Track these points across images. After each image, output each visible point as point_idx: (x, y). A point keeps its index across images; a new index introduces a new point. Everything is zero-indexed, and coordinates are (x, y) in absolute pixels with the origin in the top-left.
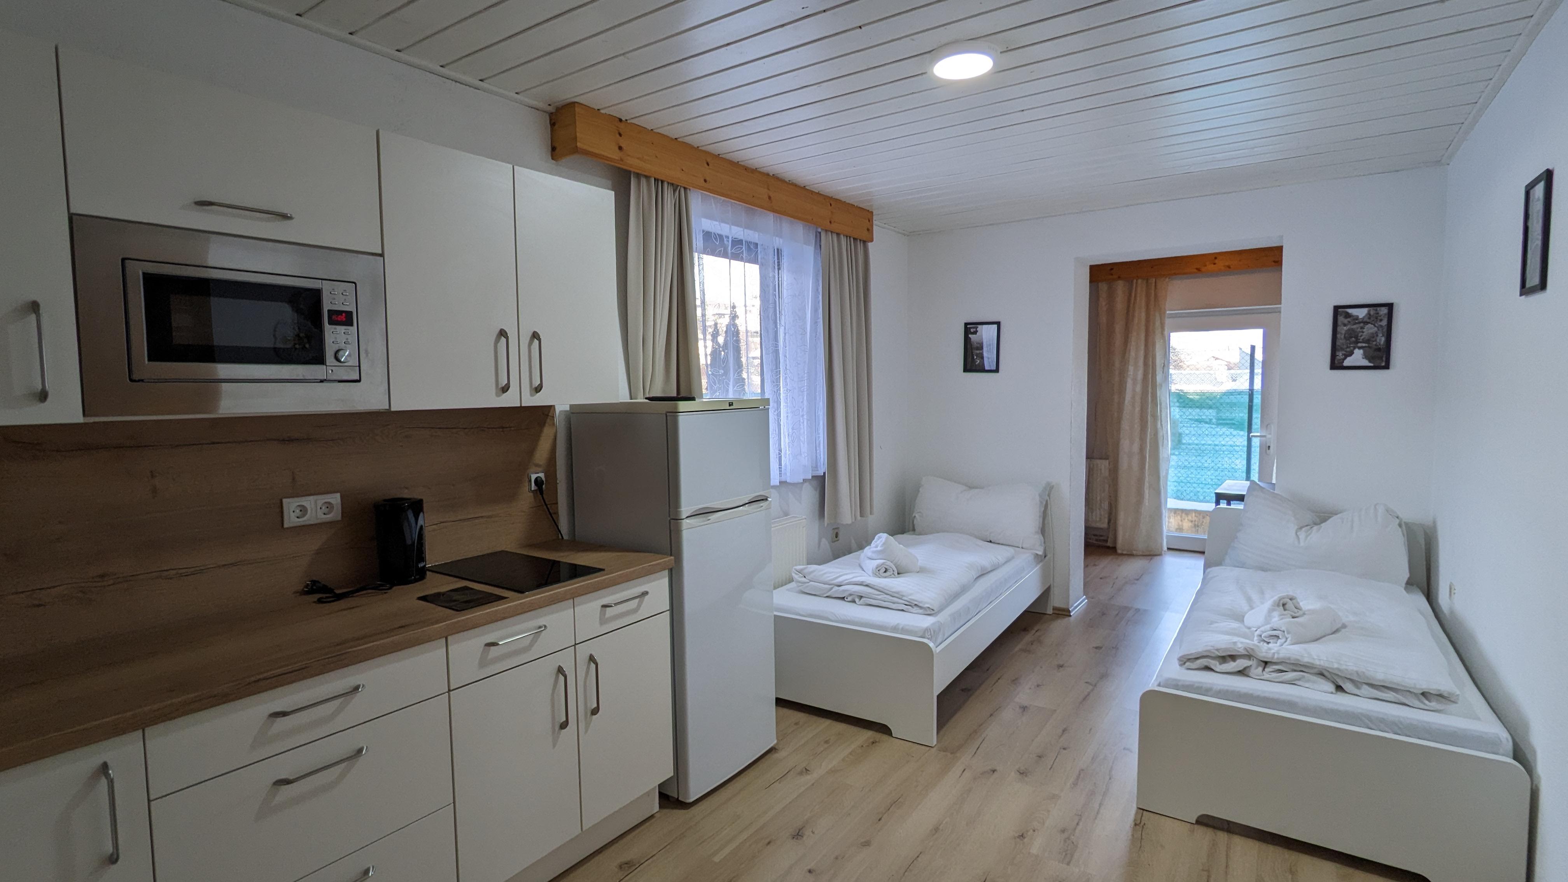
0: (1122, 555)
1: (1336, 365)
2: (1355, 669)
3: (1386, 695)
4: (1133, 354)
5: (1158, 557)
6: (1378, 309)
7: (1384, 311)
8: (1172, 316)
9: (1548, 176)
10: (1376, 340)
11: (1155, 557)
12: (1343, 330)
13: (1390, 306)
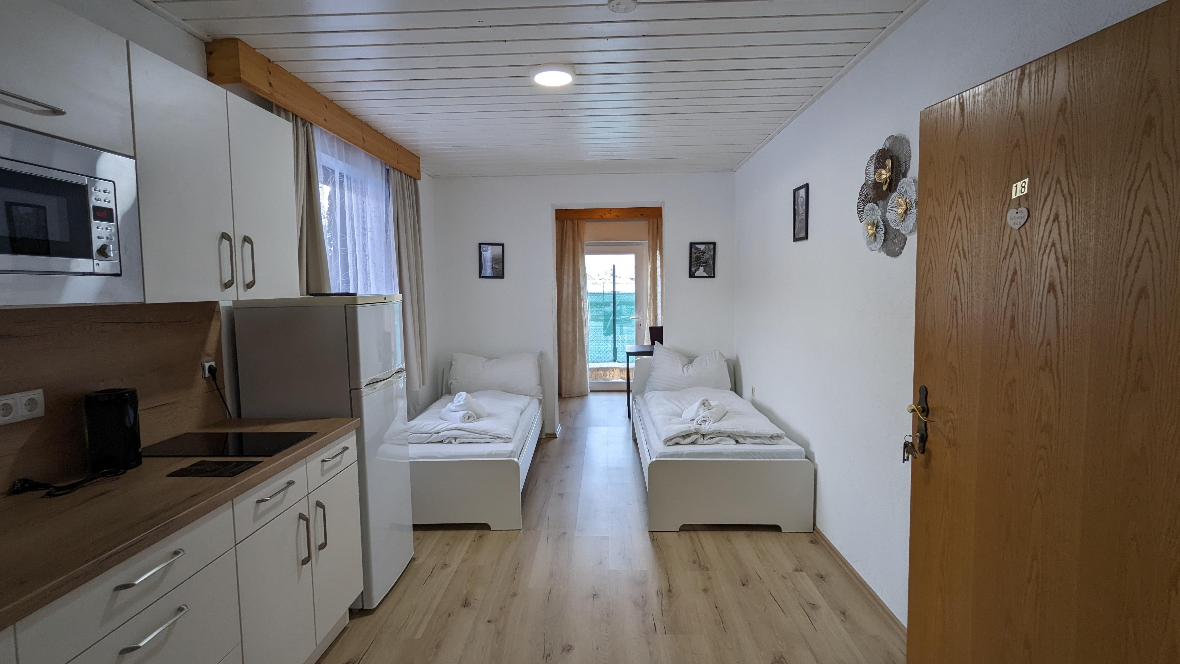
0: (565, 398)
1: (692, 275)
2: (744, 430)
3: (756, 441)
4: (566, 268)
5: (586, 397)
6: (709, 245)
7: (712, 246)
8: (588, 245)
9: (807, 186)
11: (584, 397)
12: (694, 256)
13: (714, 244)
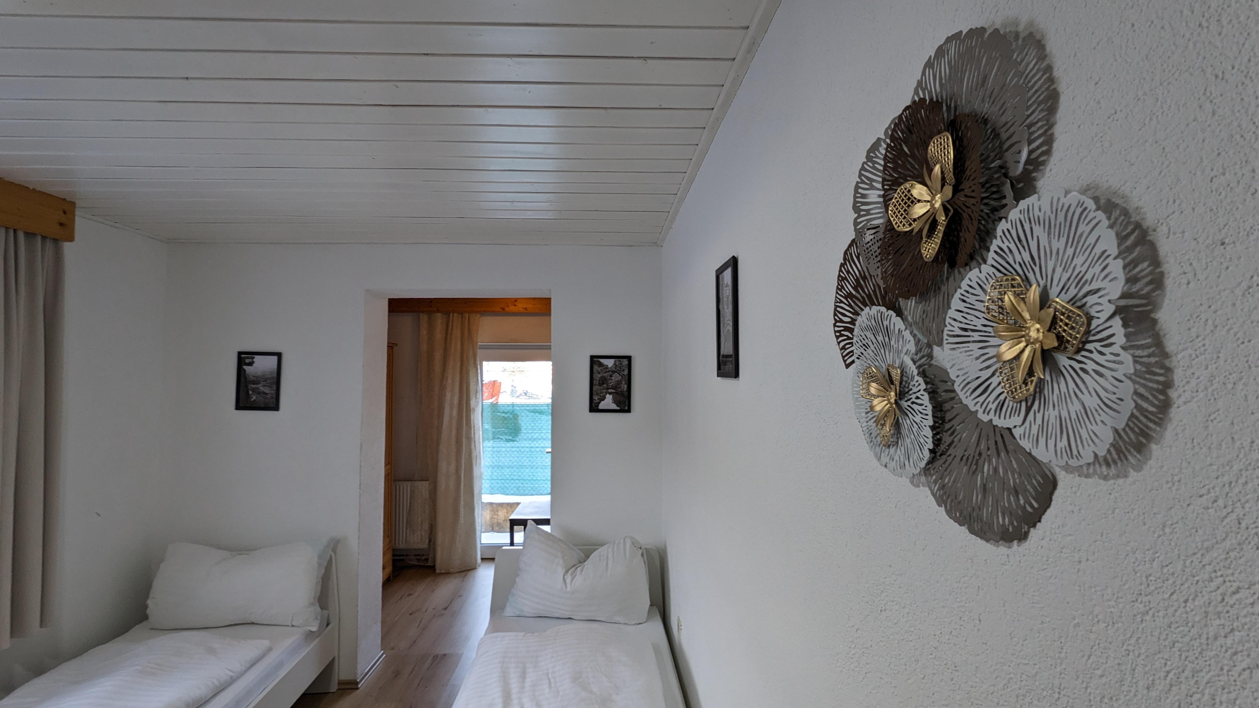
0: (441, 574)
1: (594, 408)
4: (450, 381)
5: (472, 572)
6: (622, 360)
7: (625, 362)
8: (482, 348)
9: (734, 263)
10: (621, 387)
11: (470, 573)
12: (597, 376)
13: (629, 358)
